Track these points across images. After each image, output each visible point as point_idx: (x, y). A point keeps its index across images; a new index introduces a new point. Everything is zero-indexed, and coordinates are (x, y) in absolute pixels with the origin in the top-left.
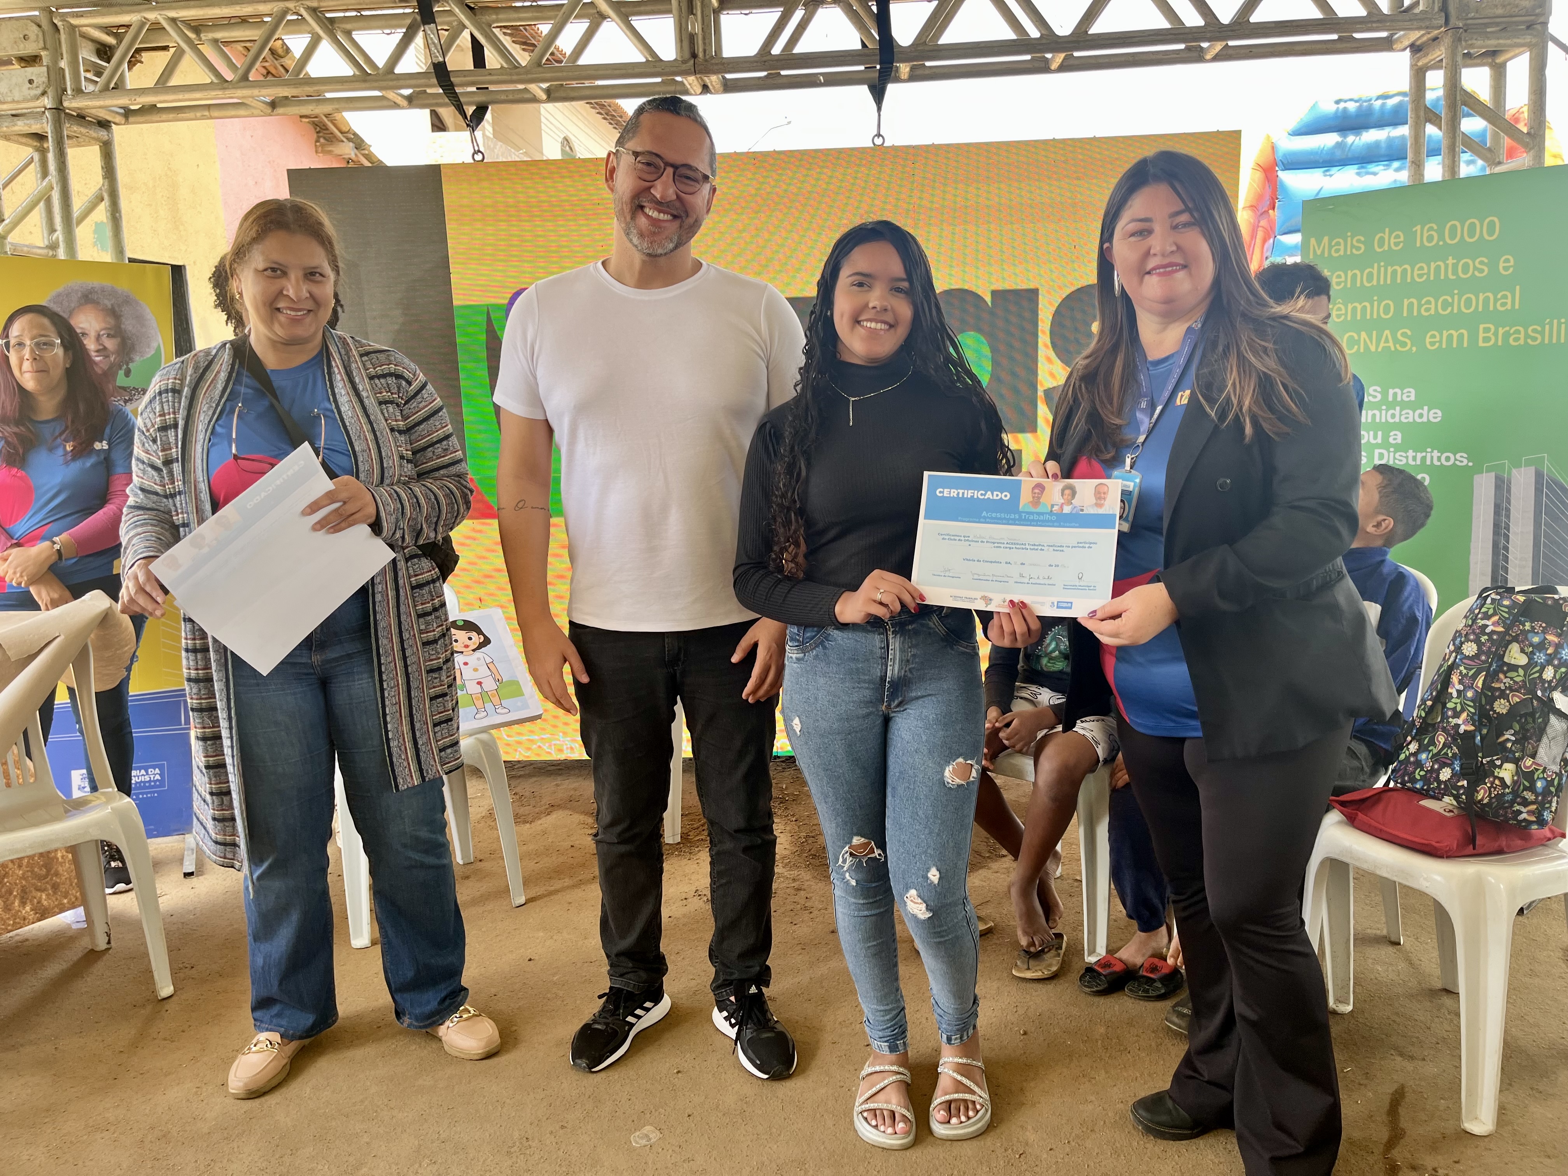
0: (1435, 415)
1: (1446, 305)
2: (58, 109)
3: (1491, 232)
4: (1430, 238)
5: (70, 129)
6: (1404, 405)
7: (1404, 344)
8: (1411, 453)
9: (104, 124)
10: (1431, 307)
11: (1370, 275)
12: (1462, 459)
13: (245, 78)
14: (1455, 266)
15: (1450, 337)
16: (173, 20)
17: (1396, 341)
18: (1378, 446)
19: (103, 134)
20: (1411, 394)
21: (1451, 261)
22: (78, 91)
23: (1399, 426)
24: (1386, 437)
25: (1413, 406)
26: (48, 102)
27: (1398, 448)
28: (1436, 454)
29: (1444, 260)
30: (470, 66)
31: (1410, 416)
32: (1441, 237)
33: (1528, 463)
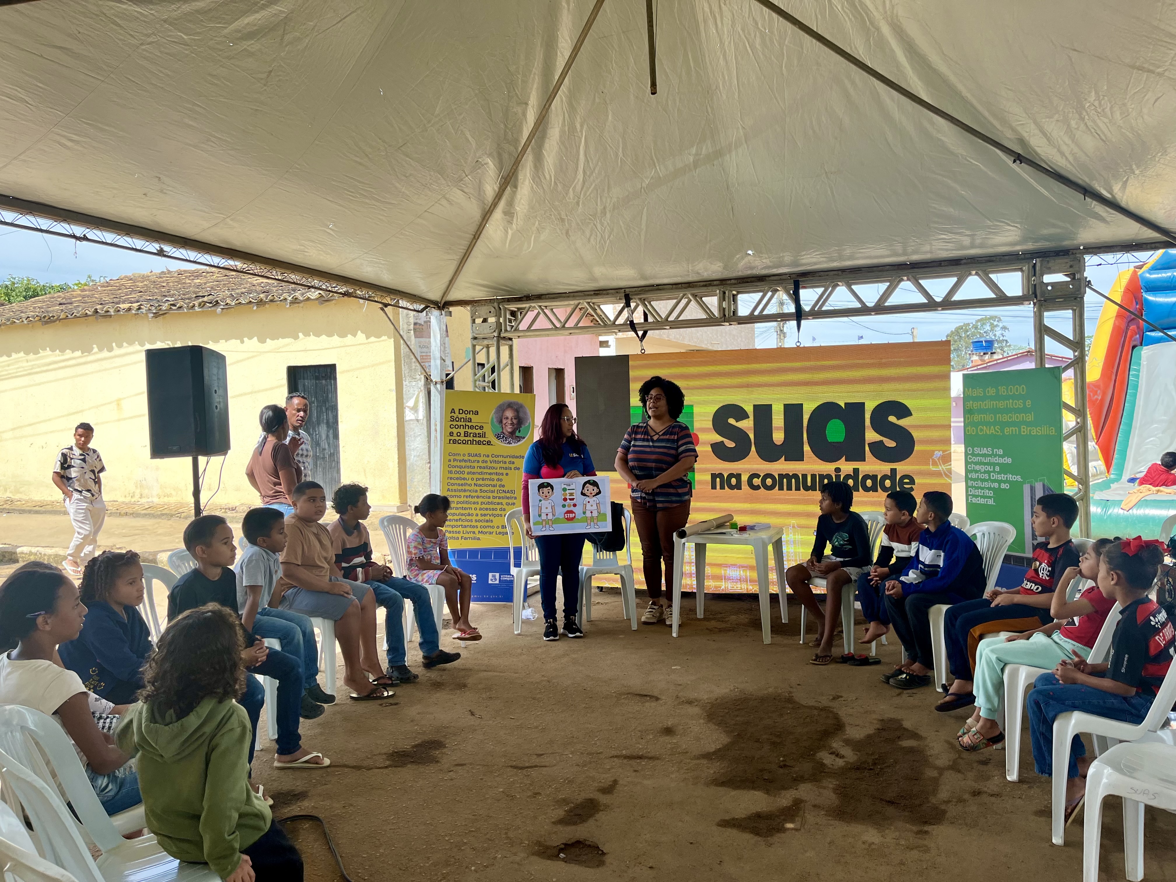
0: (1009, 460)
1: (1010, 417)
2: (499, 337)
3: (1023, 391)
4: (1004, 392)
5: (502, 342)
6: (1000, 456)
7: (998, 432)
8: (1003, 475)
9: (511, 339)
10: (1006, 418)
11: (986, 404)
12: (1019, 478)
13: (564, 326)
14: (1012, 403)
15: (1012, 430)
16: (540, 306)
17: (995, 430)
18: (991, 472)
19: (510, 342)
20: (1000, 452)
21: (1011, 401)
22: (506, 330)
23: (998, 464)
24: (994, 468)
25: (1002, 456)
26: (496, 334)
27: (999, 473)
28: (1011, 476)
29: (1009, 400)
30: (642, 321)
31: (1001, 461)
32: (1007, 392)
33: (1040, 481)
